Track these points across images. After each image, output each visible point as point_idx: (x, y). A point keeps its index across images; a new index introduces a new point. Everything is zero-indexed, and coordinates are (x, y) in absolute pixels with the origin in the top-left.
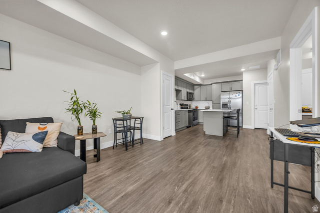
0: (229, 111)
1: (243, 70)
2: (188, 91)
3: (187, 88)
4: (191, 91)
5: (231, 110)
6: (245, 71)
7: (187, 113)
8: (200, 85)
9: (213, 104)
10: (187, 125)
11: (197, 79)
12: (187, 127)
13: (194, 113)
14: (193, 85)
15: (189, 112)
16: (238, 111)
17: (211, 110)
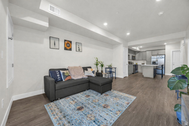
0: (157, 65)
1: (165, 44)
2: (133, 55)
3: (132, 54)
4: (134, 55)
5: (158, 65)
6: (167, 44)
7: (133, 66)
8: (139, 52)
9: (147, 62)
10: (133, 72)
11: (138, 49)
12: (133, 73)
13: (136, 66)
14: (135, 52)
15: (134, 66)
16: (162, 66)
17: (145, 65)
